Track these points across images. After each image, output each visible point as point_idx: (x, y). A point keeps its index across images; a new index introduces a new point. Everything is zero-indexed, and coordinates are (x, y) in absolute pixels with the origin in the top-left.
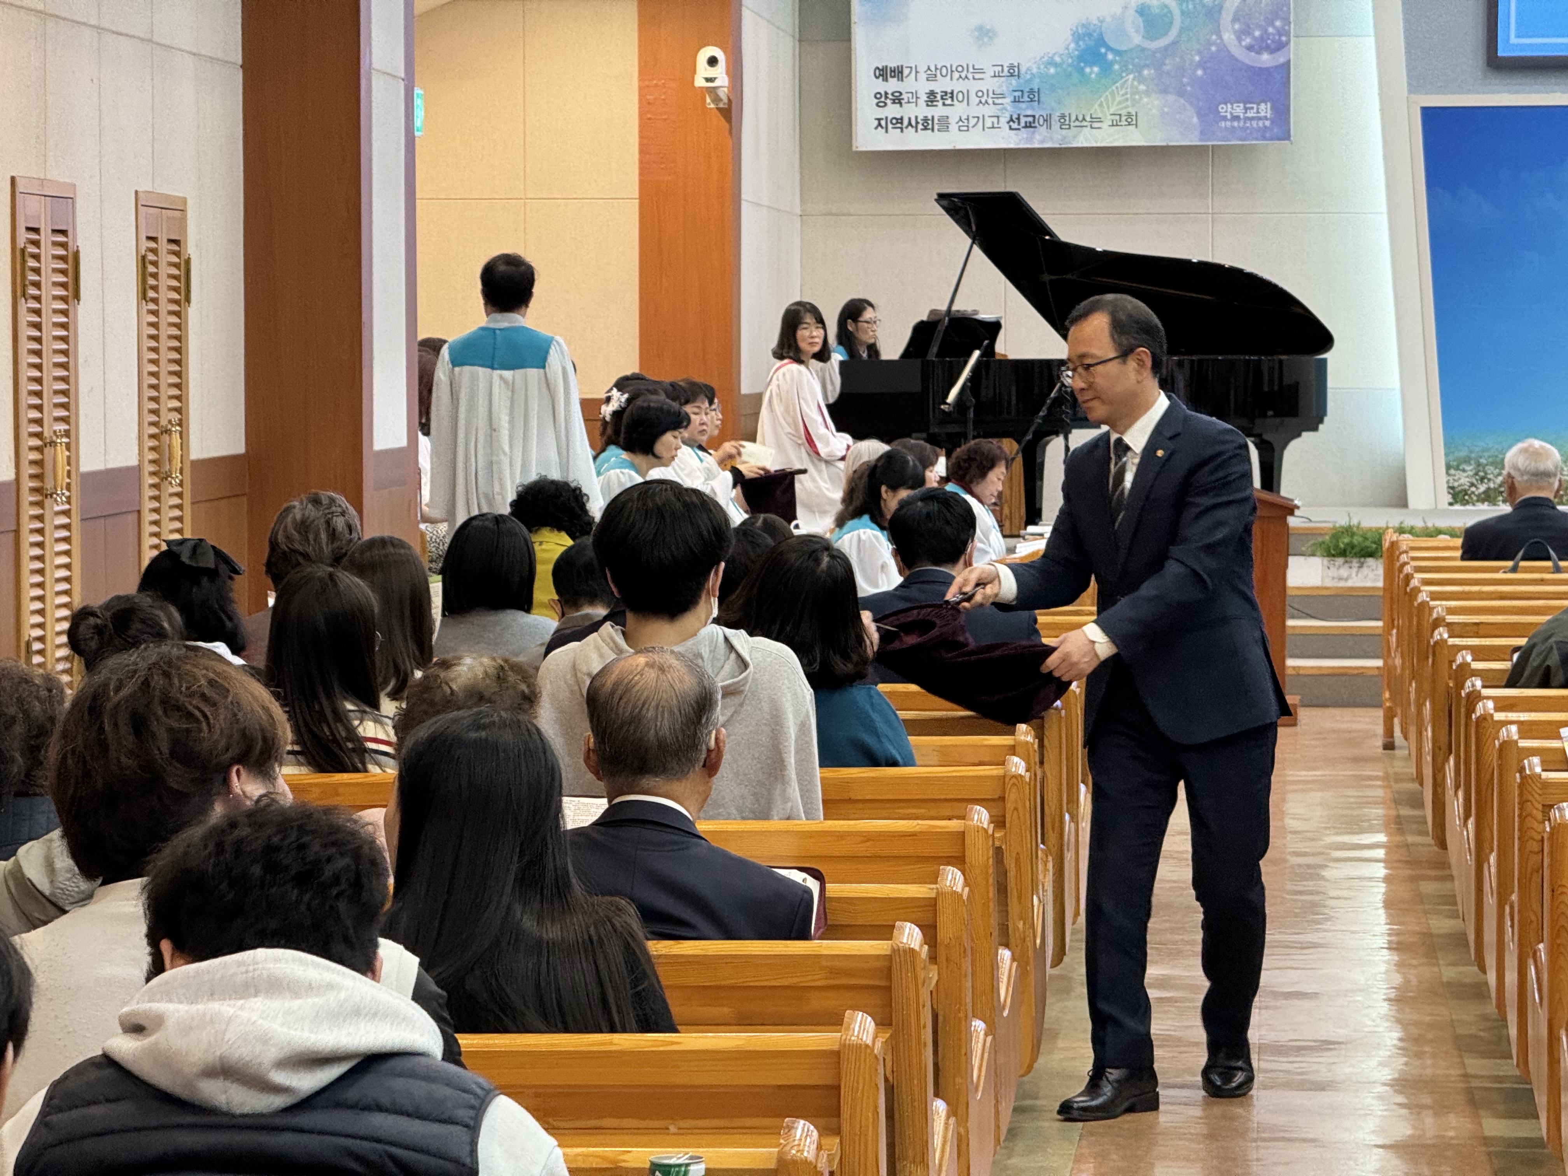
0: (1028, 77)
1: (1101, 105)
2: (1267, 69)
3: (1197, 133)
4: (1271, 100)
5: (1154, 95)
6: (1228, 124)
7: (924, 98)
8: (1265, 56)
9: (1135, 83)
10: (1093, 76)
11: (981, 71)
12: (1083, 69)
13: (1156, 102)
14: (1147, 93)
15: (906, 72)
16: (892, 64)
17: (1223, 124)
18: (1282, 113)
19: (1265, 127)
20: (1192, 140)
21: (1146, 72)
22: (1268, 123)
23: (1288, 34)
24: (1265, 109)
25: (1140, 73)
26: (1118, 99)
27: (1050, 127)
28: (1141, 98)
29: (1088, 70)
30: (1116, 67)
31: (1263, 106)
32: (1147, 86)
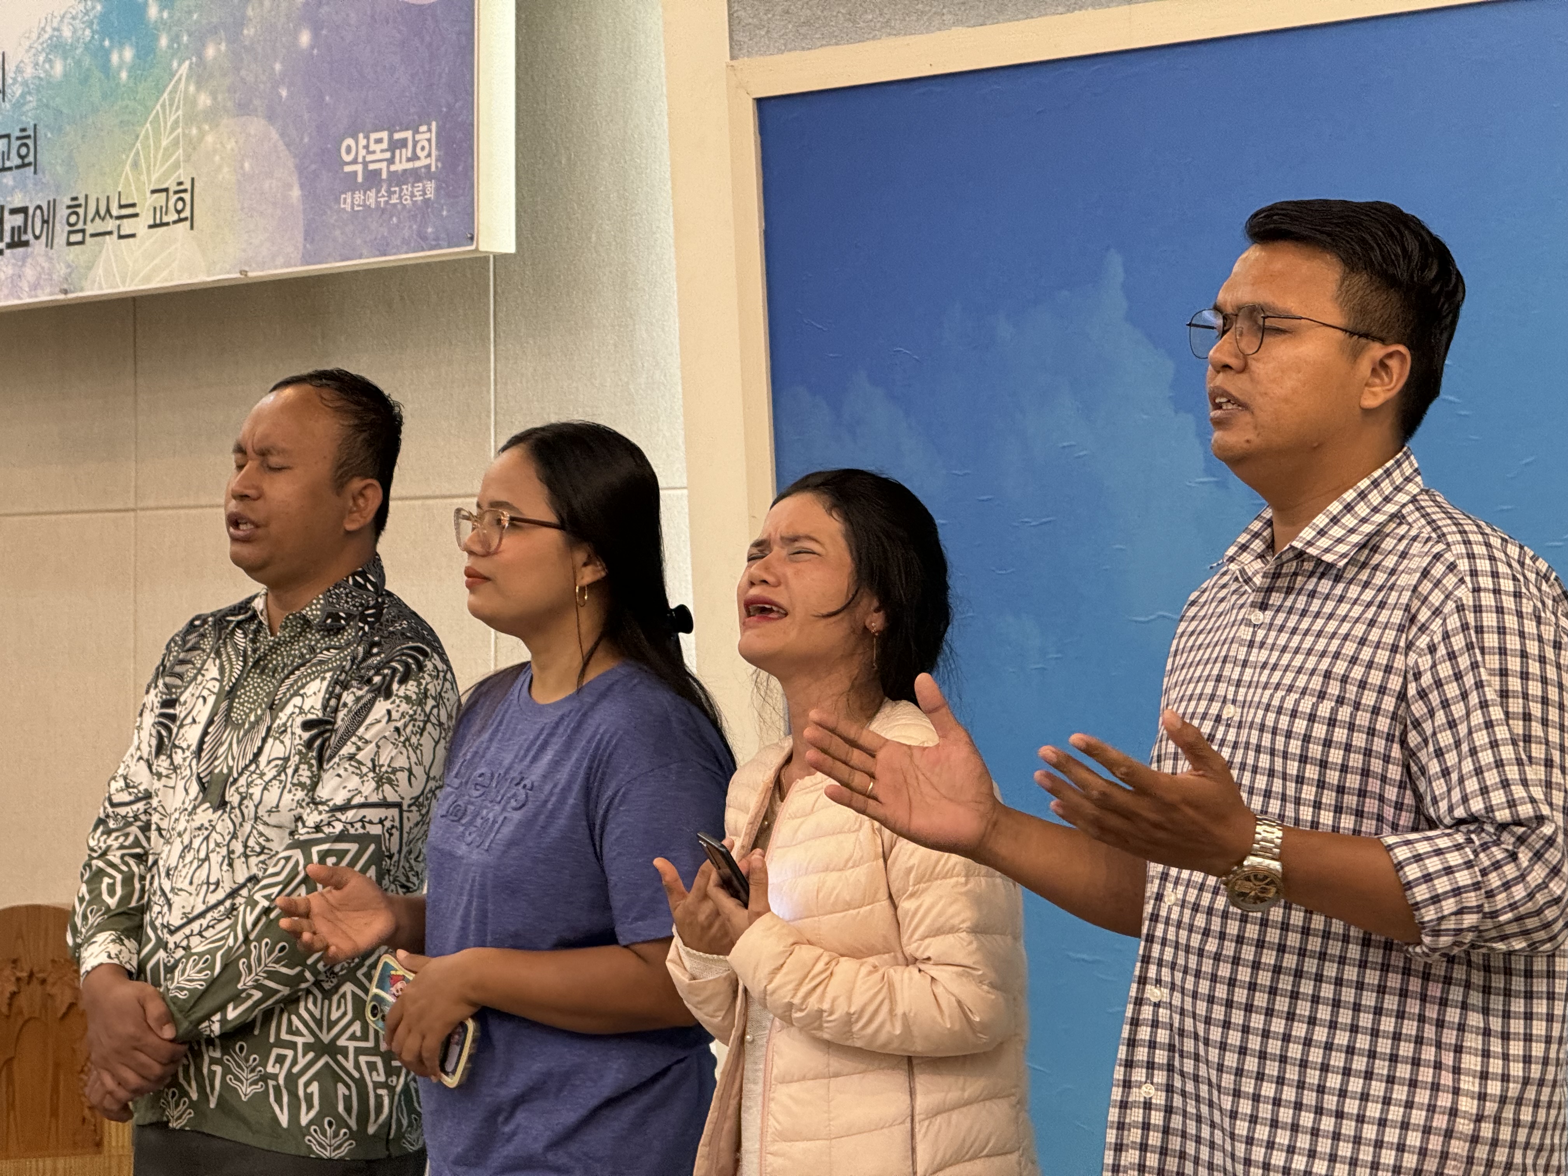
0: (18, 91)
1: (135, 165)
2: (433, 8)
4: (436, 112)
5: (225, 121)
6: (361, 199)
9: (192, 88)
10: (124, 75)
12: (107, 53)
14: (212, 116)
17: (350, 201)
19: (429, 203)
20: (290, 258)
21: (210, 52)
22: (433, 188)
24: (427, 145)
25: (200, 57)
26: (164, 143)
27: (50, 244)
28: (202, 135)
29: (115, 58)
30: (164, 42)
31: (422, 136)
32: (214, 95)
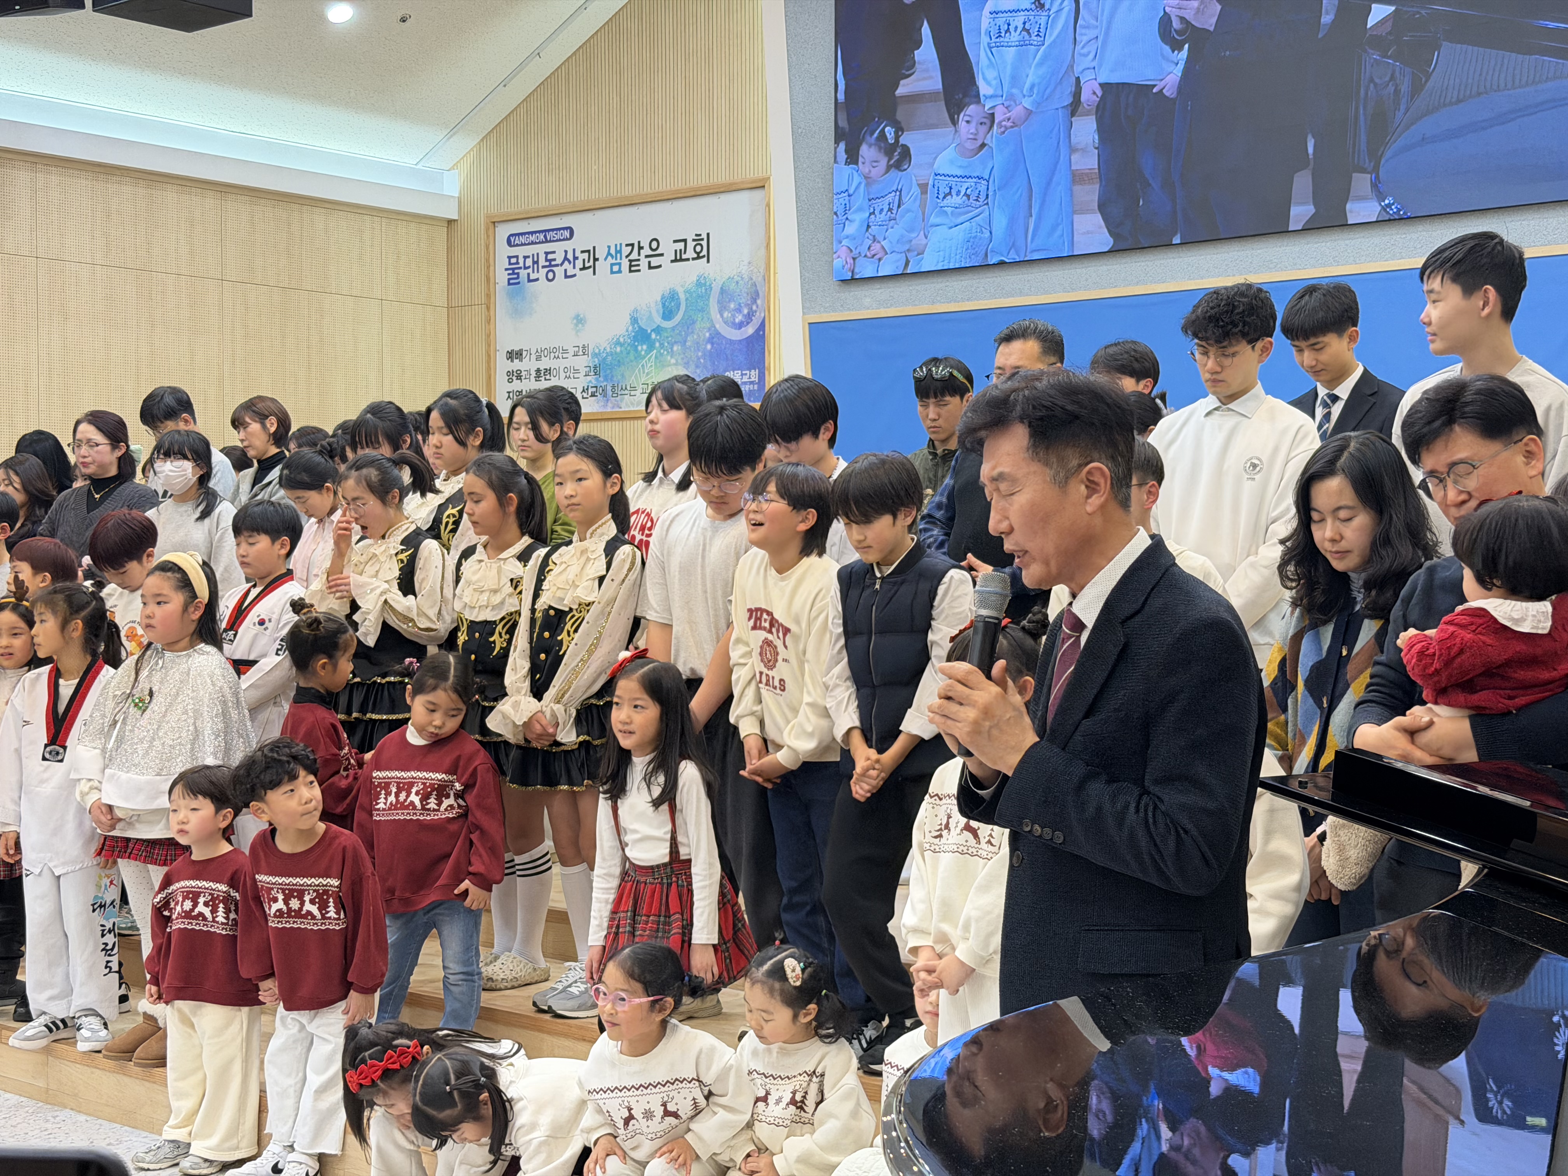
1: (636, 376)
7: (534, 374)
11: (565, 351)
15: (524, 353)
16: (517, 349)
26: (647, 371)
27: (605, 396)
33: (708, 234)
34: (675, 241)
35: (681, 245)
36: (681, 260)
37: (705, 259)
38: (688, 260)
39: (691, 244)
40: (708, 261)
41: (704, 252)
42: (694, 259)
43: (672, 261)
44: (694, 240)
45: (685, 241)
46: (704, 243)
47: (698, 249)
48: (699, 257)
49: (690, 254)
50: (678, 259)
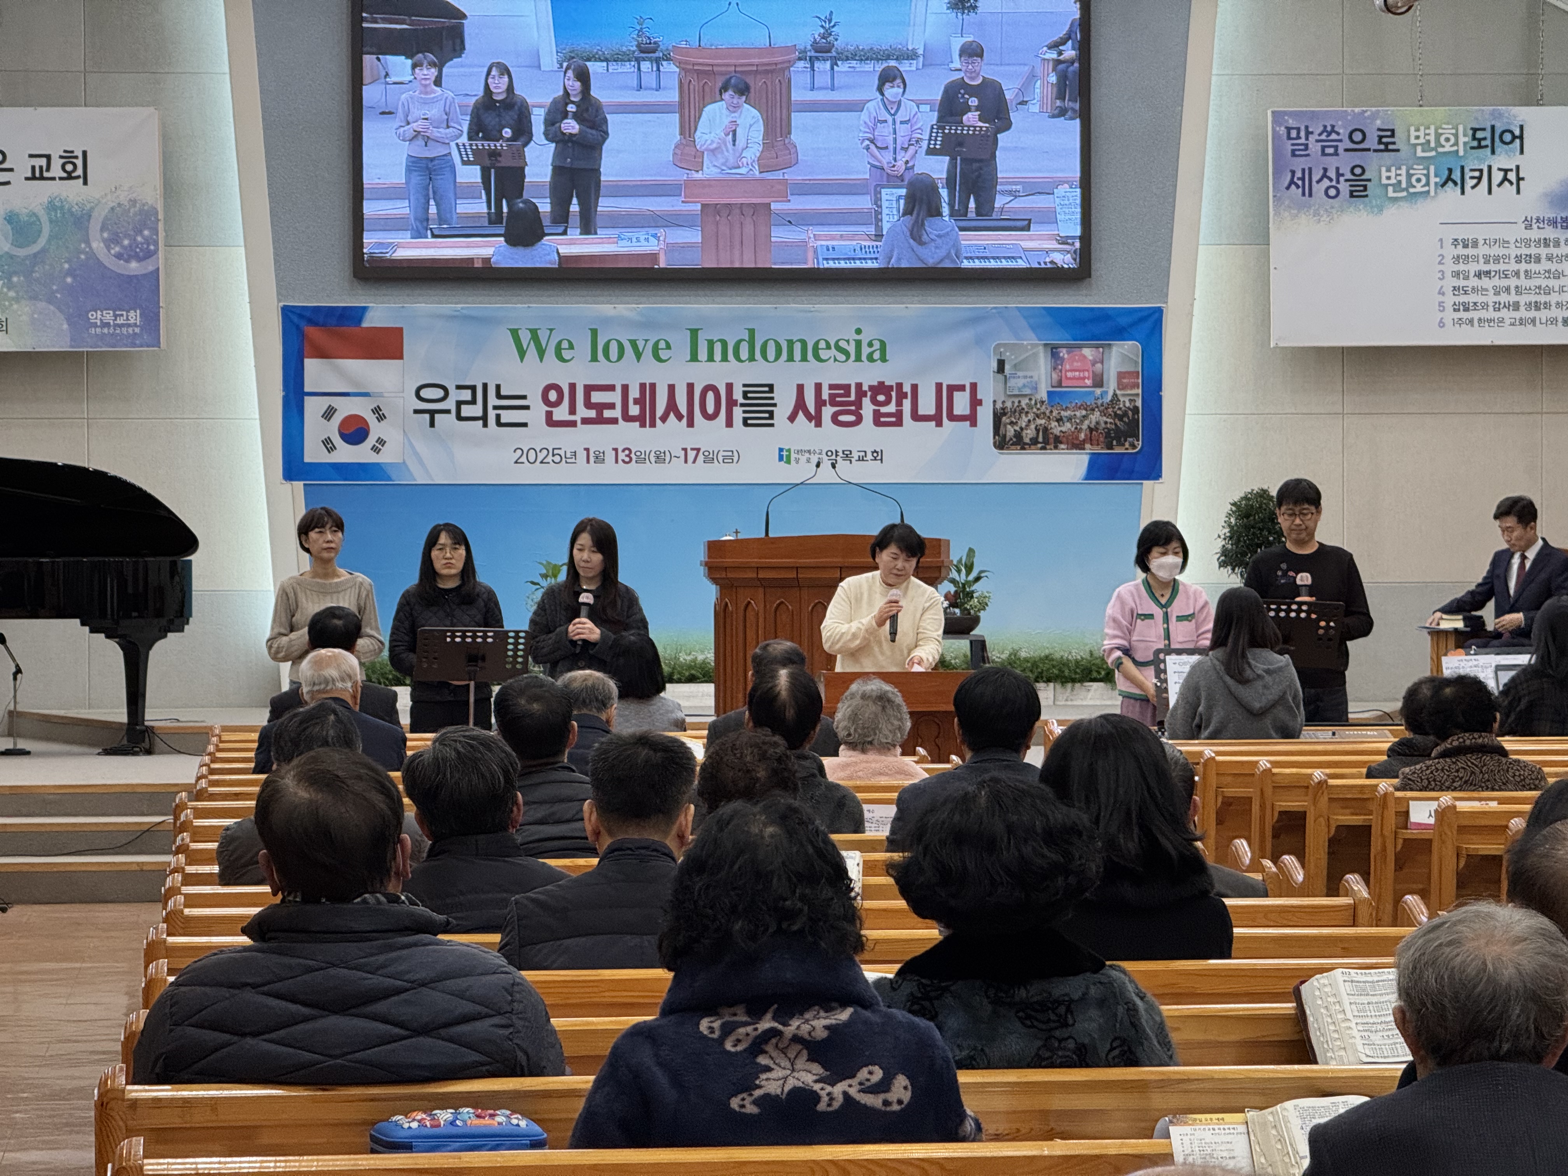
2: (136, 276)
3: (68, 339)
4: (141, 308)
5: (23, 302)
6: (98, 330)
8: (134, 265)
13: (27, 309)
14: (17, 300)
17: (94, 331)
18: (152, 320)
19: (136, 334)
20: (62, 345)
21: (15, 279)
22: (137, 330)
23: (156, 243)
24: (134, 317)
25: (10, 280)
28: (11, 305)
31: (132, 314)
32: (17, 292)
33: (85, 153)
34: (31, 156)
35: (43, 162)
36: (42, 178)
37: (81, 180)
38: (53, 179)
39: (57, 164)
40: (85, 183)
41: (79, 172)
42: (61, 179)
43: (27, 179)
44: (61, 157)
45: (48, 157)
46: (79, 163)
47: (69, 167)
48: (70, 177)
49: (56, 170)
50: (37, 176)
